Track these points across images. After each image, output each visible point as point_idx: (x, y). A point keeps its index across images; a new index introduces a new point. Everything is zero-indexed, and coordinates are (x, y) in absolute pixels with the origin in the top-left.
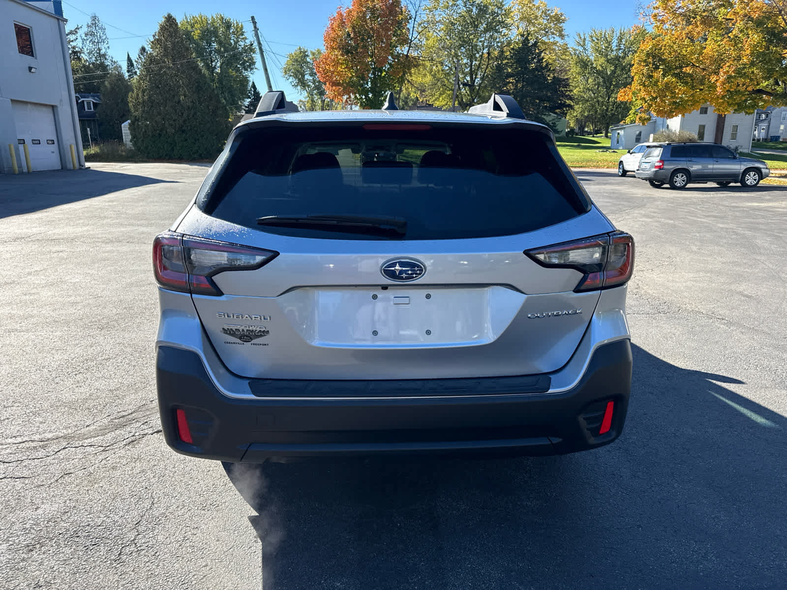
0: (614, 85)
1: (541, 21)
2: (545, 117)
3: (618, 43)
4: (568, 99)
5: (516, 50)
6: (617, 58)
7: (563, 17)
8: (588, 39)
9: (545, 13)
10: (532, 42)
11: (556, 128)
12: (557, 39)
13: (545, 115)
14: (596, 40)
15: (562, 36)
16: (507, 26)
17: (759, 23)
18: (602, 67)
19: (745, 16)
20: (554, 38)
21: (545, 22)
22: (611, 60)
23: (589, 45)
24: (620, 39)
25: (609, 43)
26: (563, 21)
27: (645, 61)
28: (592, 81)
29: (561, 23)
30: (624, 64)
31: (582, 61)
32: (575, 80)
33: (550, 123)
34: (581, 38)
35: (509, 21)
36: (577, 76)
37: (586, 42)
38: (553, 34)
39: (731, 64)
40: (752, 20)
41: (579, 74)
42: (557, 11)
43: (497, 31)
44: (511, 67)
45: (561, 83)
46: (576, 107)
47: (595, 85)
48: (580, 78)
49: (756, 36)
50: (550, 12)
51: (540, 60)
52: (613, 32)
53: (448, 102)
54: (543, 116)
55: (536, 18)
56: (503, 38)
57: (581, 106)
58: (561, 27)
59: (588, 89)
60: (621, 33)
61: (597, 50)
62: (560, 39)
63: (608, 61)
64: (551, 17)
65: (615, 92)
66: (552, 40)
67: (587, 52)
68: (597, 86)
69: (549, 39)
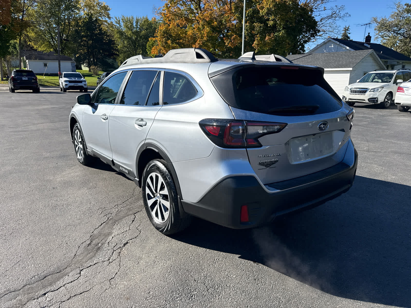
0: (137, 45)
1: (96, 8)
2: (107, 60)
3: (136, 24)
4: (116, 51)
5: (86, 23)
6: (137, 32)
7: (108, 8)
8: (121, 21)
9: (98, 4)
10: (94, 19)
11: (114, 66)
12: (107, 19)
13: (107, 59)
14: (125, 22)
15: (109, 18)
16: (78, 9)
17: (209, 23)
18: (131, 36)
19: (203, 19)
20: (105, 18)
21: (99, 9)
22: (134, 32)
23: (122, 24)
24: (137, 22)
25: (132, 24)
26: (109, 10)
27: (163, 35)
28: (126, 42)
29: (108, 10)
30: (141, 35)
31: (120, 31)
32: (118, 41)
33: (111, 63)
34: (117, 20)
35: (78, 6)
36: (118, 39)
37: (120, 22)
38: (104, 16)
39: (200, 40)
40: (206, 21)
41: (119, 38)
42: (104, 4)
43: (72, 11)
44: (84, 32)
45: (111, 42)
46: (120, 55)
47: (128, 44)
48: (119, 40)
49: (208, 29)
50: (101, 4)
51: (101, 30)
52: (133, 19)
53: (47, 49)
54: (106, 60)
55: (94, 6)
56: (76, 15)
57: (122, 55)
58: (108, 13)
59: (125, 46)
60: (137, 19)
61: (127, 27)
62: (108, 19)
63: (133, 33)
64: (102, 7)
65: (139, 49)
66: (104, 19)
67: (121, 27)
68: (129, 45)
69: (103, 19)
